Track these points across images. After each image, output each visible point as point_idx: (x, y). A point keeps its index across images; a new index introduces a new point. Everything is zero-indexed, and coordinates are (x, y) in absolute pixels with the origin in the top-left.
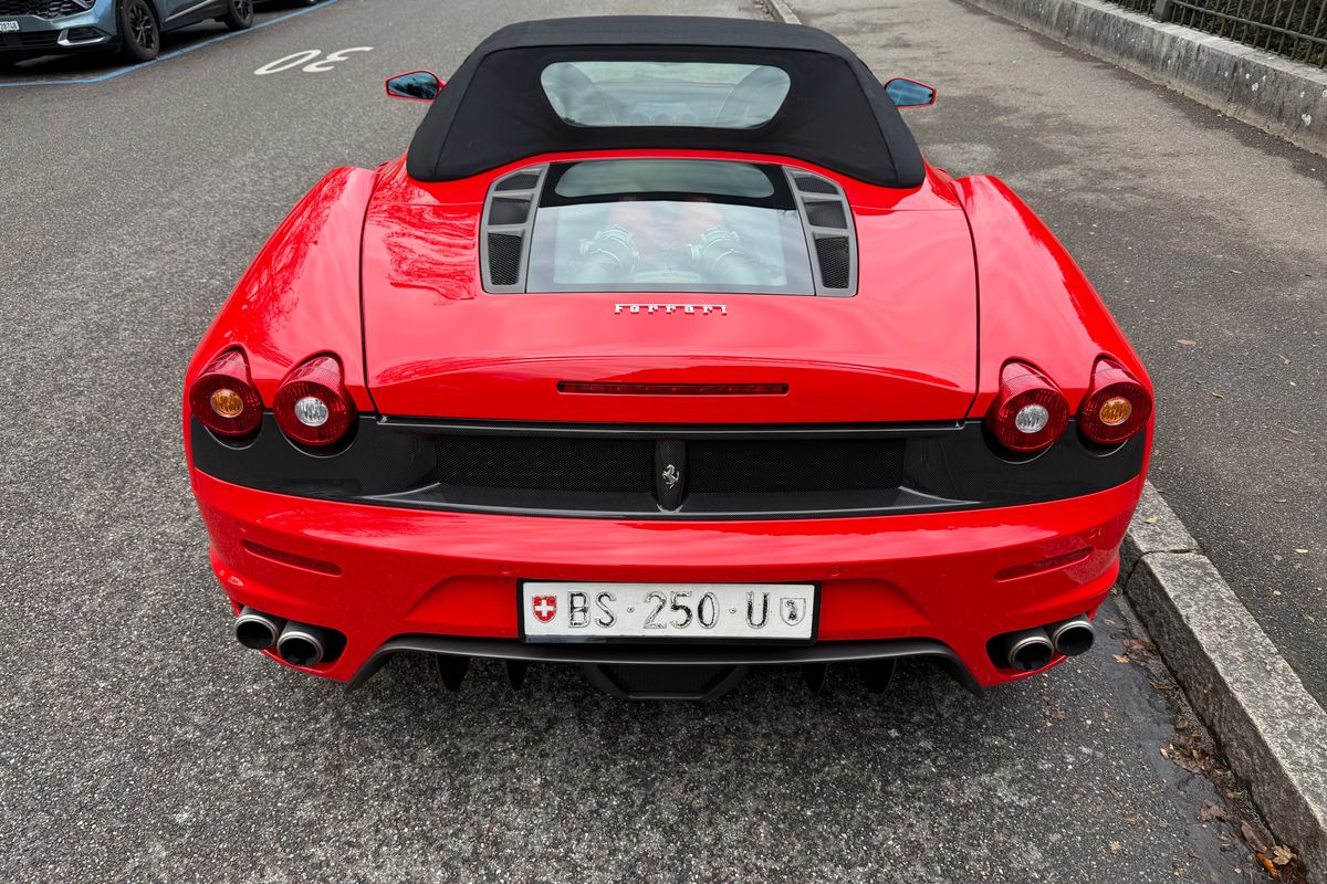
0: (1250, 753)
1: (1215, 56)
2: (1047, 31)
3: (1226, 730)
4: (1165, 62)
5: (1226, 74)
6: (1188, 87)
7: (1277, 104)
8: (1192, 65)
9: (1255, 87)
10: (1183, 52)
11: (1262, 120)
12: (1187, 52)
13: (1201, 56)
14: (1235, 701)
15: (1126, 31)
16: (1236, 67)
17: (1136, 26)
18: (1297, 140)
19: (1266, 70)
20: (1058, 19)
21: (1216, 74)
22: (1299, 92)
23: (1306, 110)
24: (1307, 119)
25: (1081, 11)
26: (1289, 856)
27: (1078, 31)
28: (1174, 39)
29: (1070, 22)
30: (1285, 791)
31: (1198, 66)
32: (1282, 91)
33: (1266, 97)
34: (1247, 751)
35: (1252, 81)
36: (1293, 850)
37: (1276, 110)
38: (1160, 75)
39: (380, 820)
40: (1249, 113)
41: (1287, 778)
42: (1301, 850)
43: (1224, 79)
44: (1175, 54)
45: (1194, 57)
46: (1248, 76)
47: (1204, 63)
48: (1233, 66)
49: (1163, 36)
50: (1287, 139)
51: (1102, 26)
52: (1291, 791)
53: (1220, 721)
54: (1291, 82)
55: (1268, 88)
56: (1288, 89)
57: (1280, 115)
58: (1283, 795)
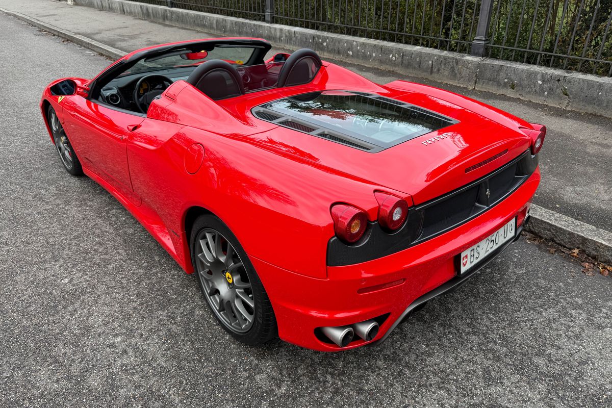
0: (549, 230)
1: (302, 34)
2: (212, 31)
3: (537, 229)
4: (280, 38)
5: (311, 41)
6: (295, 47)
7: (336, 49)
8: (294, 39)
9: (325, 44)
10: (287, 34)
11: (332, 56)
12: (289, 34)
13: (297, 35)
14: (536, 219)
15: (256, 28)
16: (314, 38)
17: (260, 26)
18: (348, 60)
19: (328, 38)
20: (217, 26)
21: (306, 41)
22: (344, 44)
23: (349, 50)
24: (351, 53)
25: (229, 22)
26: (578, 250)
27: (230, 30)
28: (281, 30)
29: (225, 27)
30: (568, 234)
31: (296, 39)
32: (337, 44)
33: (331, 47)
34: (548, 231)
35: (323, 42)
36: (578, 248)
37: (337, 51)
38: (279, 44)
39: (401, 393)
40: (325, 54)
41: (567, 231)
42: (581, 246)
43: (310, 42)
44: (284, 36)
45: (293, 35)
46: (320, 40)
47: (299, 38)
48: (312, 37)
49: (275, 29)
50: (344, 61)
51: (243, 27)
52: (570, 233)
53: (533, 227)
54: (340, 41)
55: (331, 44)
56: (339, 43)
57: (339, 53)
58: (568, 236)
